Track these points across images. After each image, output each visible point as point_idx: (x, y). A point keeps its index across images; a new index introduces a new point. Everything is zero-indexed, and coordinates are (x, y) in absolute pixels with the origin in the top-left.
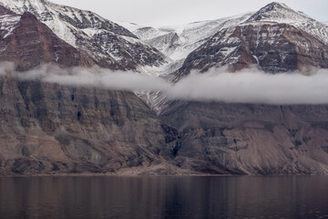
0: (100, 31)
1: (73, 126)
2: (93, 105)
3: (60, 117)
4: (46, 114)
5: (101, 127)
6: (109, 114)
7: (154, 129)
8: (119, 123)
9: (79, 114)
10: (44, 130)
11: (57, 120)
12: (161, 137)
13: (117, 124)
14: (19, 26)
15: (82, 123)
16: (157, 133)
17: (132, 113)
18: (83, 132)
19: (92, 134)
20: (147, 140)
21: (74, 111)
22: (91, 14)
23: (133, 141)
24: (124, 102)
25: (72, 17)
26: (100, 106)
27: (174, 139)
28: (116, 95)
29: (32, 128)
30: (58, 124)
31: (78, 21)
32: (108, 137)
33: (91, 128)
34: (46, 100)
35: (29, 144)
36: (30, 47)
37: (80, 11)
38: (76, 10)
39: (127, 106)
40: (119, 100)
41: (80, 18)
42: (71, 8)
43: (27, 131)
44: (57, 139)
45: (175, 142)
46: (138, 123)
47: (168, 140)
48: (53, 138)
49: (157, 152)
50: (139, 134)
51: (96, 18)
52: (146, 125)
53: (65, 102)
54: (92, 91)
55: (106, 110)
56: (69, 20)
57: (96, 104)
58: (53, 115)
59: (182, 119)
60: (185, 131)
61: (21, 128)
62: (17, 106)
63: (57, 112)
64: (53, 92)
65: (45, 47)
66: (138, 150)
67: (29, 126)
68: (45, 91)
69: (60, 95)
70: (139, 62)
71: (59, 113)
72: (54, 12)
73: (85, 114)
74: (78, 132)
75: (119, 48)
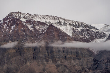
0: (83, 28)
1: (63, 61)
2: (70, 54)
3: (59, 58)
4: (54, 57)
5: (72, 61)
6: (75, 56)
7: (90, 61)
8: (79, 59)
9: (65, 57)
10: (53, 63)
11: (58, 59)
12: (92, 63)
13: (78, 59)
14: (48, 29)
15: (66, 60)
16: (91, 62)
17: (84, 55)
18: (66, 63)
19: (69, 63)
20: (87, 64)
21: (64, 56)
22: (81, 23)
23: (82, 65)
24: (81, 52)
25: (75, 24)
26: (73, 54)
27: (97, 64)
28: (78, 50)
29: (49, 62)
30: (58, 61)
31: (77, 25)
32: (74, 64)
33: (69, 61)
34: (54, 53)
35: (46, 67)
36: (51, 35)
37: (78, 22)
38: (76, 22)
39: (82, 53)
40: (79, 51)
41: (77, 24)
42: (75, 21)
43: (47, 63)
44: (56, 65)
45: (97, 65)
46: (86, 59)
47: (94, 64)
48: (55, 65)
49: (90, 69)
50: (85, 63)
51: (83, 24)
52: (88, 59)
53: (61, 53)
54: (70, 49)
55: (75, 55)
56: (73, 25)
57: (71, 53)
58: (56, 57)
59: (101, 57)
60: (101, 61)
61: (45, 62)
62: (45, 55)
63: (58, 57)
64: (57, 50)
65: (56, 35)
66: (83, 68)
67: (48, 62)
68: (54, 50)
69: (59, 51)
70: (96, 38)
71: (59, 57)
72: (67, 23)
73: (67, 57)
74: (64, 63)
75: (89, 33)
